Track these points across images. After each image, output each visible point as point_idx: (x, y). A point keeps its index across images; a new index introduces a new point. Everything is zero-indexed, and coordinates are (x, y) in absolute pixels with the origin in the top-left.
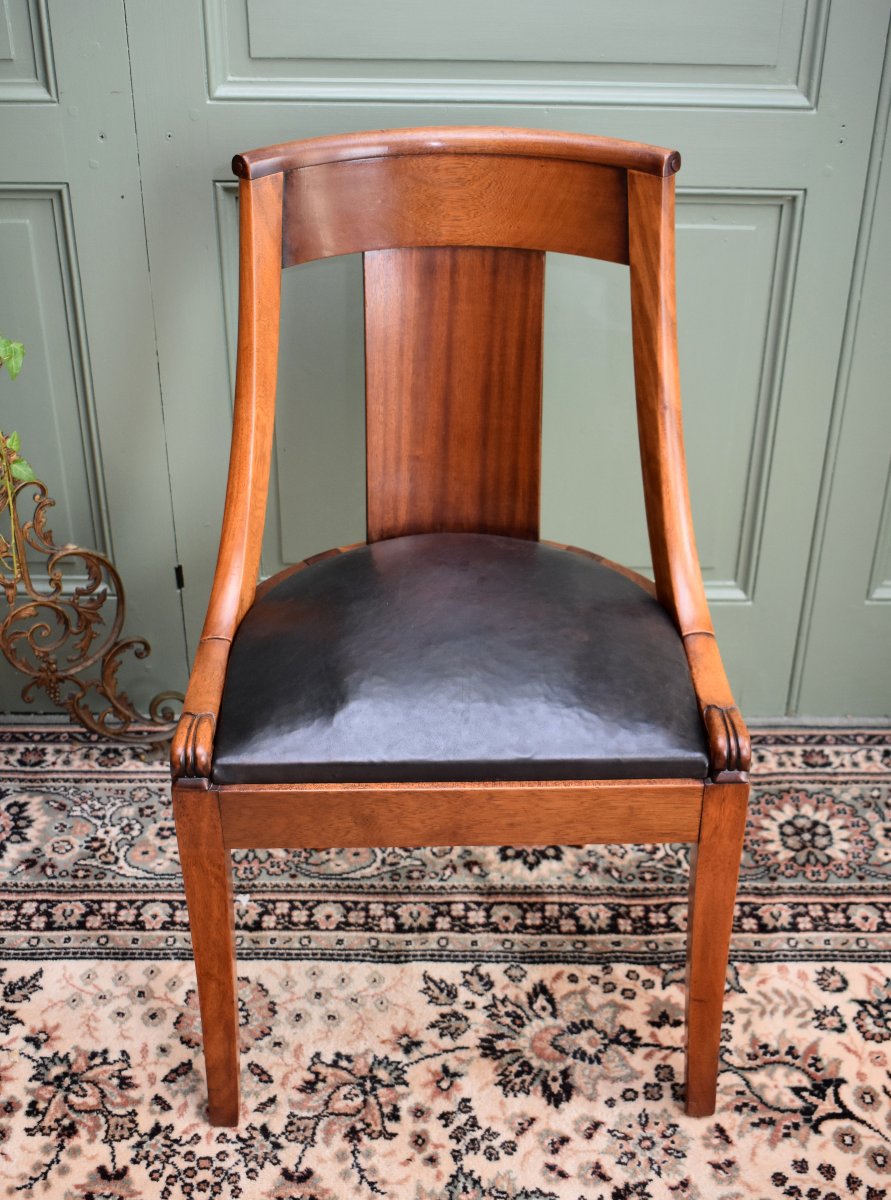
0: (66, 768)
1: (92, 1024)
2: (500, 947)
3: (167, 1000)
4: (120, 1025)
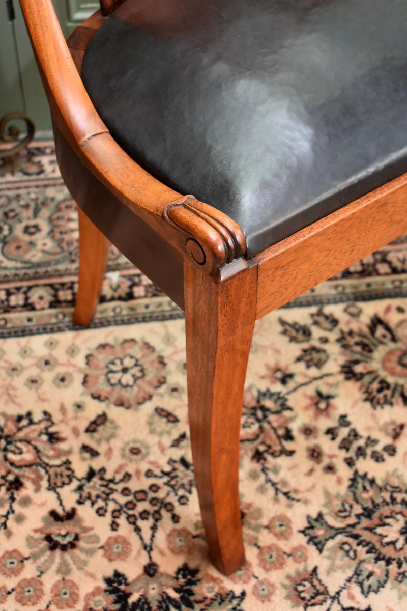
1: (12, 392)
3: (71, 365)
4: (36, 391)
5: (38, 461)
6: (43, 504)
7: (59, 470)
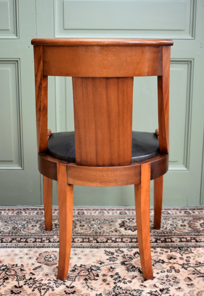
0: (7, 215)
1: (13, 259)
2: (125, 245)
3: (34, 255)
4: (21, 260)
5: (15, 274)
6: (13, 284)
7: (21, 277)
